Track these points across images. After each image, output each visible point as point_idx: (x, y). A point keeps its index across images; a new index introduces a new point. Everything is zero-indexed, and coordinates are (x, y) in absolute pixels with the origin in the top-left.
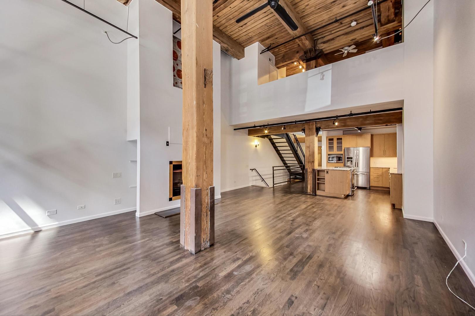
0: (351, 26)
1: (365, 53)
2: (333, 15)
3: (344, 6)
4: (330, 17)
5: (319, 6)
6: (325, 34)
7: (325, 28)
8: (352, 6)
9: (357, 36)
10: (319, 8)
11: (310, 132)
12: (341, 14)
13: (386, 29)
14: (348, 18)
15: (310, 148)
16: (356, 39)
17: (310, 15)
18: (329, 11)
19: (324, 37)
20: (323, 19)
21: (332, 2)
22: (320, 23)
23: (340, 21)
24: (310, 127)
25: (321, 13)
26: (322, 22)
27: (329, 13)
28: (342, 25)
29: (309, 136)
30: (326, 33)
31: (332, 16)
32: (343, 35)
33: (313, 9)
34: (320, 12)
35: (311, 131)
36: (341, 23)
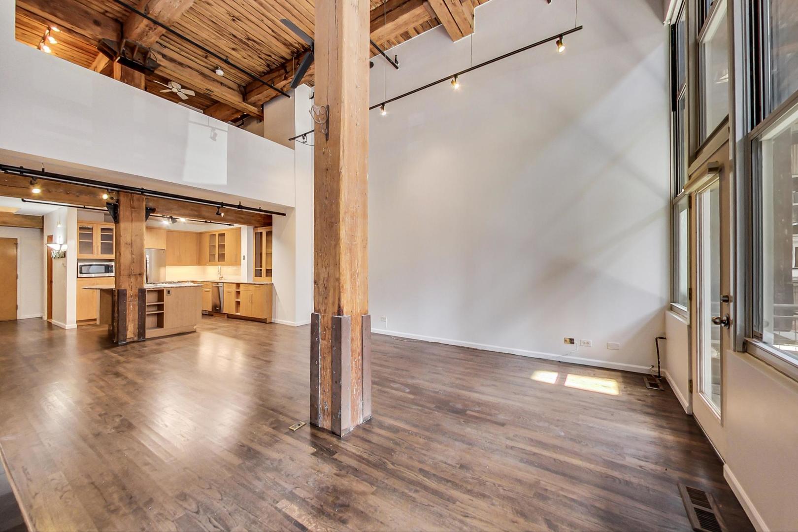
0: (215, 72)
1: (177, 103)
2: (214, 43)
3: (233, 49)
4: (208, 41)
5: (217, 21)
6: (171, 45)
7: (184, 40)
8: (239, 56)
9: (216, 90)
10: (213, 22)
11: (134, 214)
12: (221, 51)
13: (245, 107)
14: (219, 60)
15: (134, 247)
16: (213, 92)
17: (194, 13)
18: (215, 35)
19: (165, 47)
20: (197, 33)
21: (233, 34)
22: (187, 31)
23: (209, 54)
24: (135, 204)
25: (208, 27)
26: (191, 33)
27: (214, 37)
28: (205, 59)
29: (132, 221)
30: (173, 45)
31: (211, 42)
32: (197, 71)
33: (208, 14)
34: (209, 25)
35: (136, 211)
36: (206, 57)
